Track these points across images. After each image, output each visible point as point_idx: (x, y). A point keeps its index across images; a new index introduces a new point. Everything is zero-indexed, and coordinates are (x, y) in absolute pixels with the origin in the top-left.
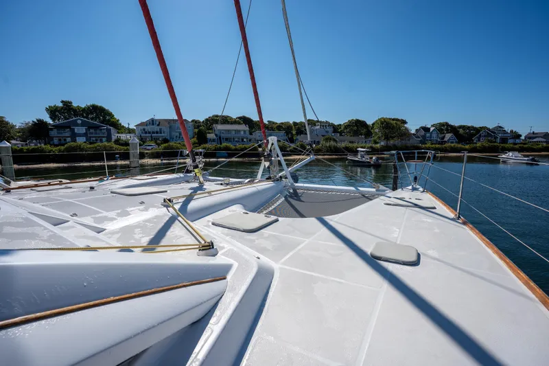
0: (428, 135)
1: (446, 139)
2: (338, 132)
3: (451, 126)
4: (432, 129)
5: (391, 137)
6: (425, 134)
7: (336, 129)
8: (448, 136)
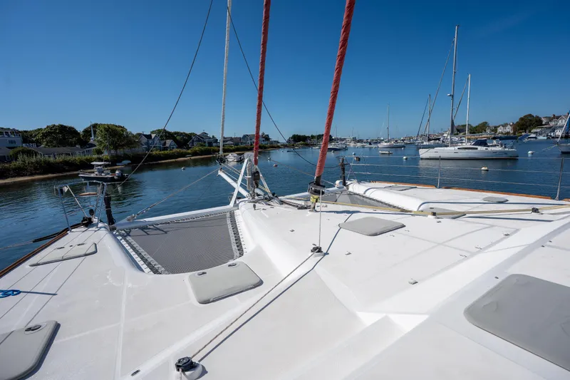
0: (150, 142)
1: (167, 145)
2: (33, 142)
3: (169, 133)
4: (153, 136)
5: (119, 145)
6: (148, 141)
7: (26, 137)
8: (169, 142)
